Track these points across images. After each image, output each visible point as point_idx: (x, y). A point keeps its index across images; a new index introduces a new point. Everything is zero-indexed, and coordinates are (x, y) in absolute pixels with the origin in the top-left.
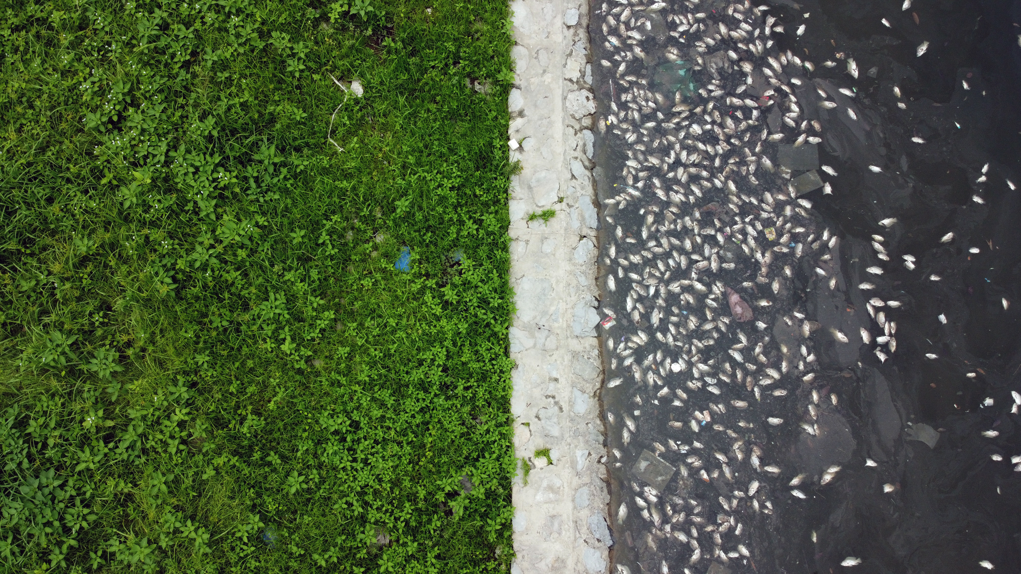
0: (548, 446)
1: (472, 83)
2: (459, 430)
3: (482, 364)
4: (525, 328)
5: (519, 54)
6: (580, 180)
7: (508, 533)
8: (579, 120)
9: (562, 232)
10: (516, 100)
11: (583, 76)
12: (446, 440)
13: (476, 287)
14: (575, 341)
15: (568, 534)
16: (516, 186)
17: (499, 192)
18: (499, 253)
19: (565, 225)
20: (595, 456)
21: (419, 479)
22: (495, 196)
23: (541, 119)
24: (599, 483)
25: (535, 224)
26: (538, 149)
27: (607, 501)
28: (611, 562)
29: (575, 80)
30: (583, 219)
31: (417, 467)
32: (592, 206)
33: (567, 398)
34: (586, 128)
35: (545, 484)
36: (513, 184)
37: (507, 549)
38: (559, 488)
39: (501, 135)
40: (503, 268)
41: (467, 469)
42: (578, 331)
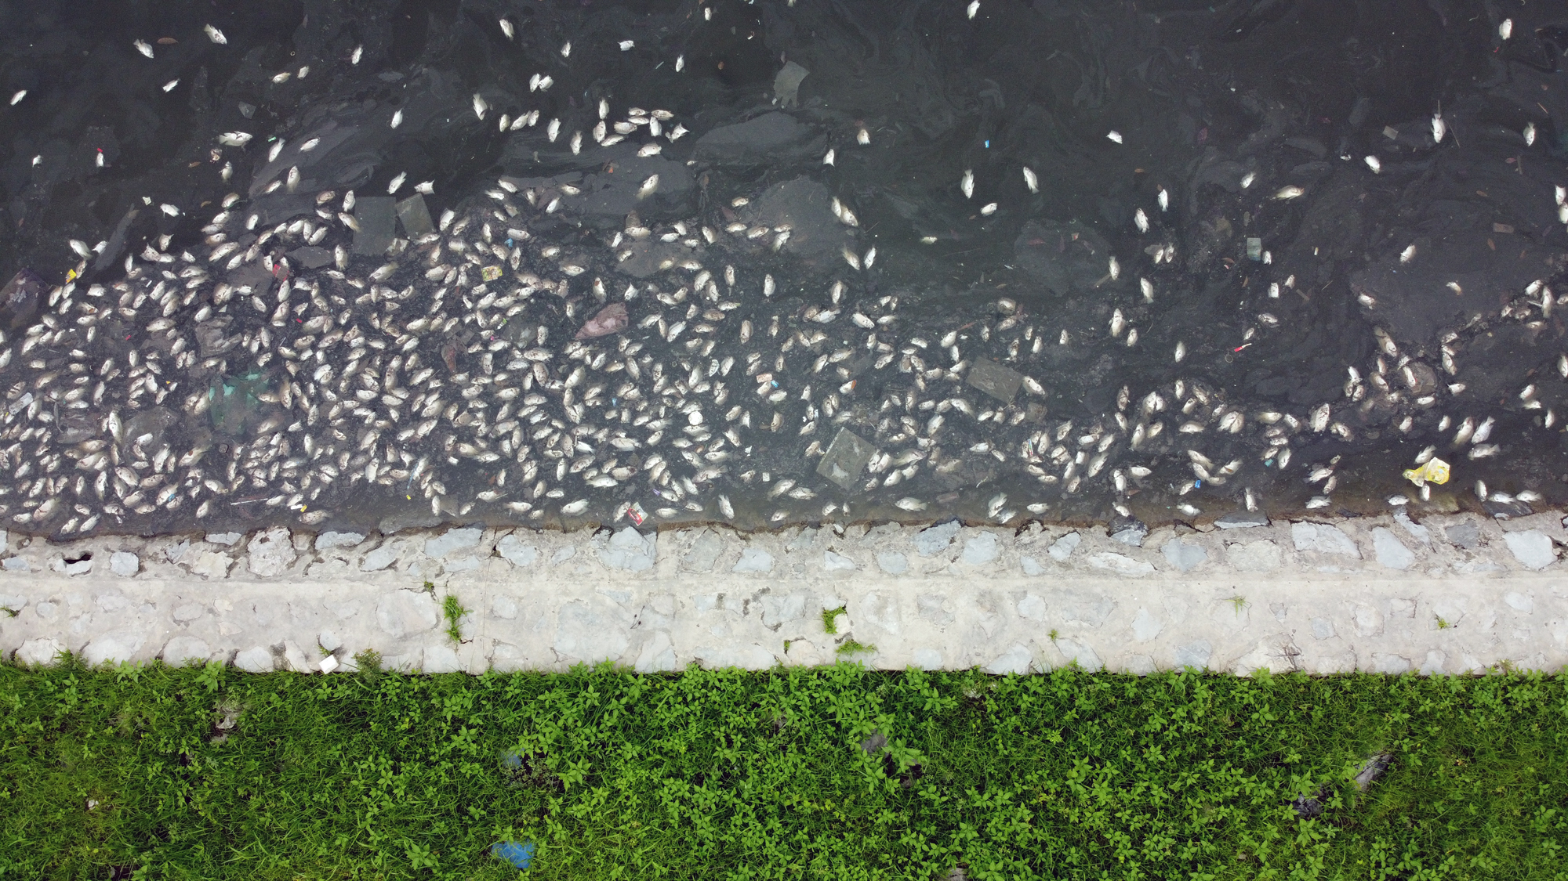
0: (819, 612)
1: (219, 733)
2: (793, 756)
3: (692, 717)
4: (637, 645)
5: (177, 654)
6: (399, 555)
7: (945, 677)
8: (299, 555)
9: (483, 585)
10: (255, 659)
11: (225, 547)
12: (808, 778)
13: (565, 728)
14: (662, 567)
15: (943, 586)
16: (399, 661)
17: (407, 690)
18: (511, 691)
19: (472, 581)
20: (834, 542)
21: (866, 820)
22: (414, 696)
23: (290, 618)
24: (871, 538)
25: (467, 629)
26: (341, 623)
27: (898, 526)
28: (983, 524)
29: (230, 561)
30: (465, 552)
31: (849, 824)
32: (445, 537)
33: (749, 582)
34: (313, 543)
35: (873, 619)
36: (395, 667)
37: (967, 680)
38: (879, 597)
39: (312, 685)
40: (536, 684)
41: (852, 743)
42: (646, 562)
